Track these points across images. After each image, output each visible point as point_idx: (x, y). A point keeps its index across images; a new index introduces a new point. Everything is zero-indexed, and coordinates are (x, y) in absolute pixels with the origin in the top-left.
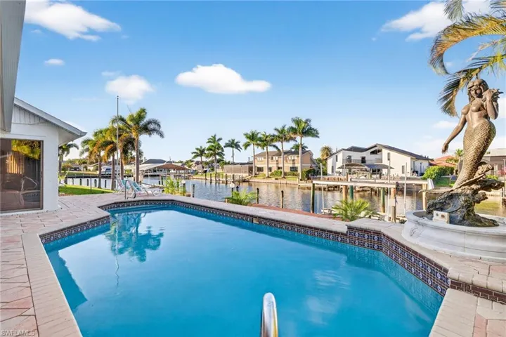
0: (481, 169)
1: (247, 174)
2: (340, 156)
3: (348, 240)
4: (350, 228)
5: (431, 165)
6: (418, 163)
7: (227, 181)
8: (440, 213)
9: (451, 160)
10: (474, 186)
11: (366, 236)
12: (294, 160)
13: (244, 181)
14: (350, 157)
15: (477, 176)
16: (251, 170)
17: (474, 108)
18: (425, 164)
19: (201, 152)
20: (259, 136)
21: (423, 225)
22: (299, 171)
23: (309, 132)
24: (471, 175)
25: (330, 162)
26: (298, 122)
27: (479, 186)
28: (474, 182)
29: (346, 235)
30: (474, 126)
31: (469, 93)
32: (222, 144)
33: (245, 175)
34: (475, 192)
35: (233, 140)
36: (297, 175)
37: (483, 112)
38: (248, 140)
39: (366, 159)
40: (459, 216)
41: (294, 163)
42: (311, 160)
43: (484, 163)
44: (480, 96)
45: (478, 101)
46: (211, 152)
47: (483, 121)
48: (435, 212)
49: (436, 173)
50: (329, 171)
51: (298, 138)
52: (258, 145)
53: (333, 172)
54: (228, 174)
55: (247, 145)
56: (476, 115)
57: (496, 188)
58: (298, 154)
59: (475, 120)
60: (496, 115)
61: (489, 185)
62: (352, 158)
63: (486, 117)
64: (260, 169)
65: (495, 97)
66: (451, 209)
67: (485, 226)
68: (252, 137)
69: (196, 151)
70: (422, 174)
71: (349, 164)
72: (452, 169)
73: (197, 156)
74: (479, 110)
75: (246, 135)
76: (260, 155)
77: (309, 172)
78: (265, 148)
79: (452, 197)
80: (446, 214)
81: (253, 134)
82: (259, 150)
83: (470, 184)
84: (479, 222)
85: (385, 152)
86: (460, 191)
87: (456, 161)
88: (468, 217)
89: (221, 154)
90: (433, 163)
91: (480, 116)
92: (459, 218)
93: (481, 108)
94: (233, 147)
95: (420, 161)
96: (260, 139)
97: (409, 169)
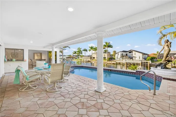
0: (168, 58)
1: (90, 59)
2: (120, 54)
3: (136, 74)
4: (136, 71)
5: (148, 56)
6: (144, 55)
7: (84, 61)
8: (159, 67)
9: (154, 55)
10: (166, 61)
11: (141, 73)
12: (105, 55)
13: (89, 61)
14: (122, 54)
15: (167, 59)
16: (91, 58)
17: (166, 45)
18: (146, 56)
19: (75, 53)
20: (94, 47)
21: (155, 69)
22: (107, 58)
23: (110, 46)
24: (165, 59)
25: (116, 55)
26: (106, 43)
27: (167, 61)
28: (166, 60)
29: (135, 73)
30: (166, 49)
31: (165, 42)
32: (82, 50)
33: (89, 60)
34: (166, 62)
35: (85, 49)
36: (106, 60)
37: (168, 46)
38: (90, 49)
39: (128, 54)
40: (163, 67)
41: (105, 56)
42: (110, 55)
43: (168, 57)
44: (167, 43)
45: (167, 44)
46: (78, 52)
47: (168, 48)
48: (158, 67)
49: (150, 59)
50: (116, 58)
51: (106, 48)
52: (93, 50)
53: (117, 58)
54: (84, 59)
55: (90, 50)
56: (166, 47)
57: (171, 62)
58: (106, 53)
59: (166, 48)
60: (171, 47)
61: (169, 61)
62: (123, 54)
63: (169, 47)
64: (94, 58)
65: (170, 43)
66: (161, 66)
67: (168, 69)
68: (92, 48)
69: (74, 52)
70: (146, 59)
71: (122, 56)
72: (155, 57)
73: (74, 54)
74: (167, 46)
75: (90, 47)
76: (94, 53)
77: (110, 58)
78: (96, 51)
79: (161, 64)
80: (160, 67)
81: (92, 47)
82: (94, 52)
83: (165, 61)
84: (167, 68)
85: (134, 52)
86: (163, 62)
87: (156, 55)
88: (165, 67)
89: (81, 53)
90: (149, 55)
91: (167, 47)
92: (163, 68)
93: (167, 45)
94: (85, 51)
95: (145, 55)
96: (94, 49)
97: (141, 58)
